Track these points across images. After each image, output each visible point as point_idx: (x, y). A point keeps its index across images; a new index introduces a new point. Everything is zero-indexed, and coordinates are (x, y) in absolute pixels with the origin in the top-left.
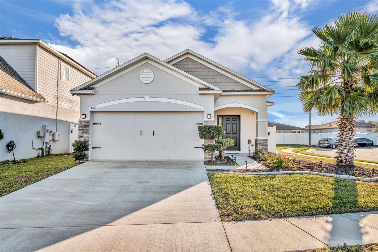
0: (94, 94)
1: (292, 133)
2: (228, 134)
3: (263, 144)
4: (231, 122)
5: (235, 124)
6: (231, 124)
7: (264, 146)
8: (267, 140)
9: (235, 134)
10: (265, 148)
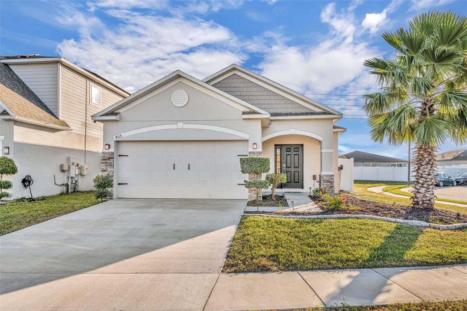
0: (119, 120)
1: (390, 166)
2: (287, 167)
3: (328, 180)
4: (292, 153)
5: (298, 156)
6: (292, 155)
7: (329, 184)
8: (333, 176)
9: (297, 167)
10: (331, 185)
